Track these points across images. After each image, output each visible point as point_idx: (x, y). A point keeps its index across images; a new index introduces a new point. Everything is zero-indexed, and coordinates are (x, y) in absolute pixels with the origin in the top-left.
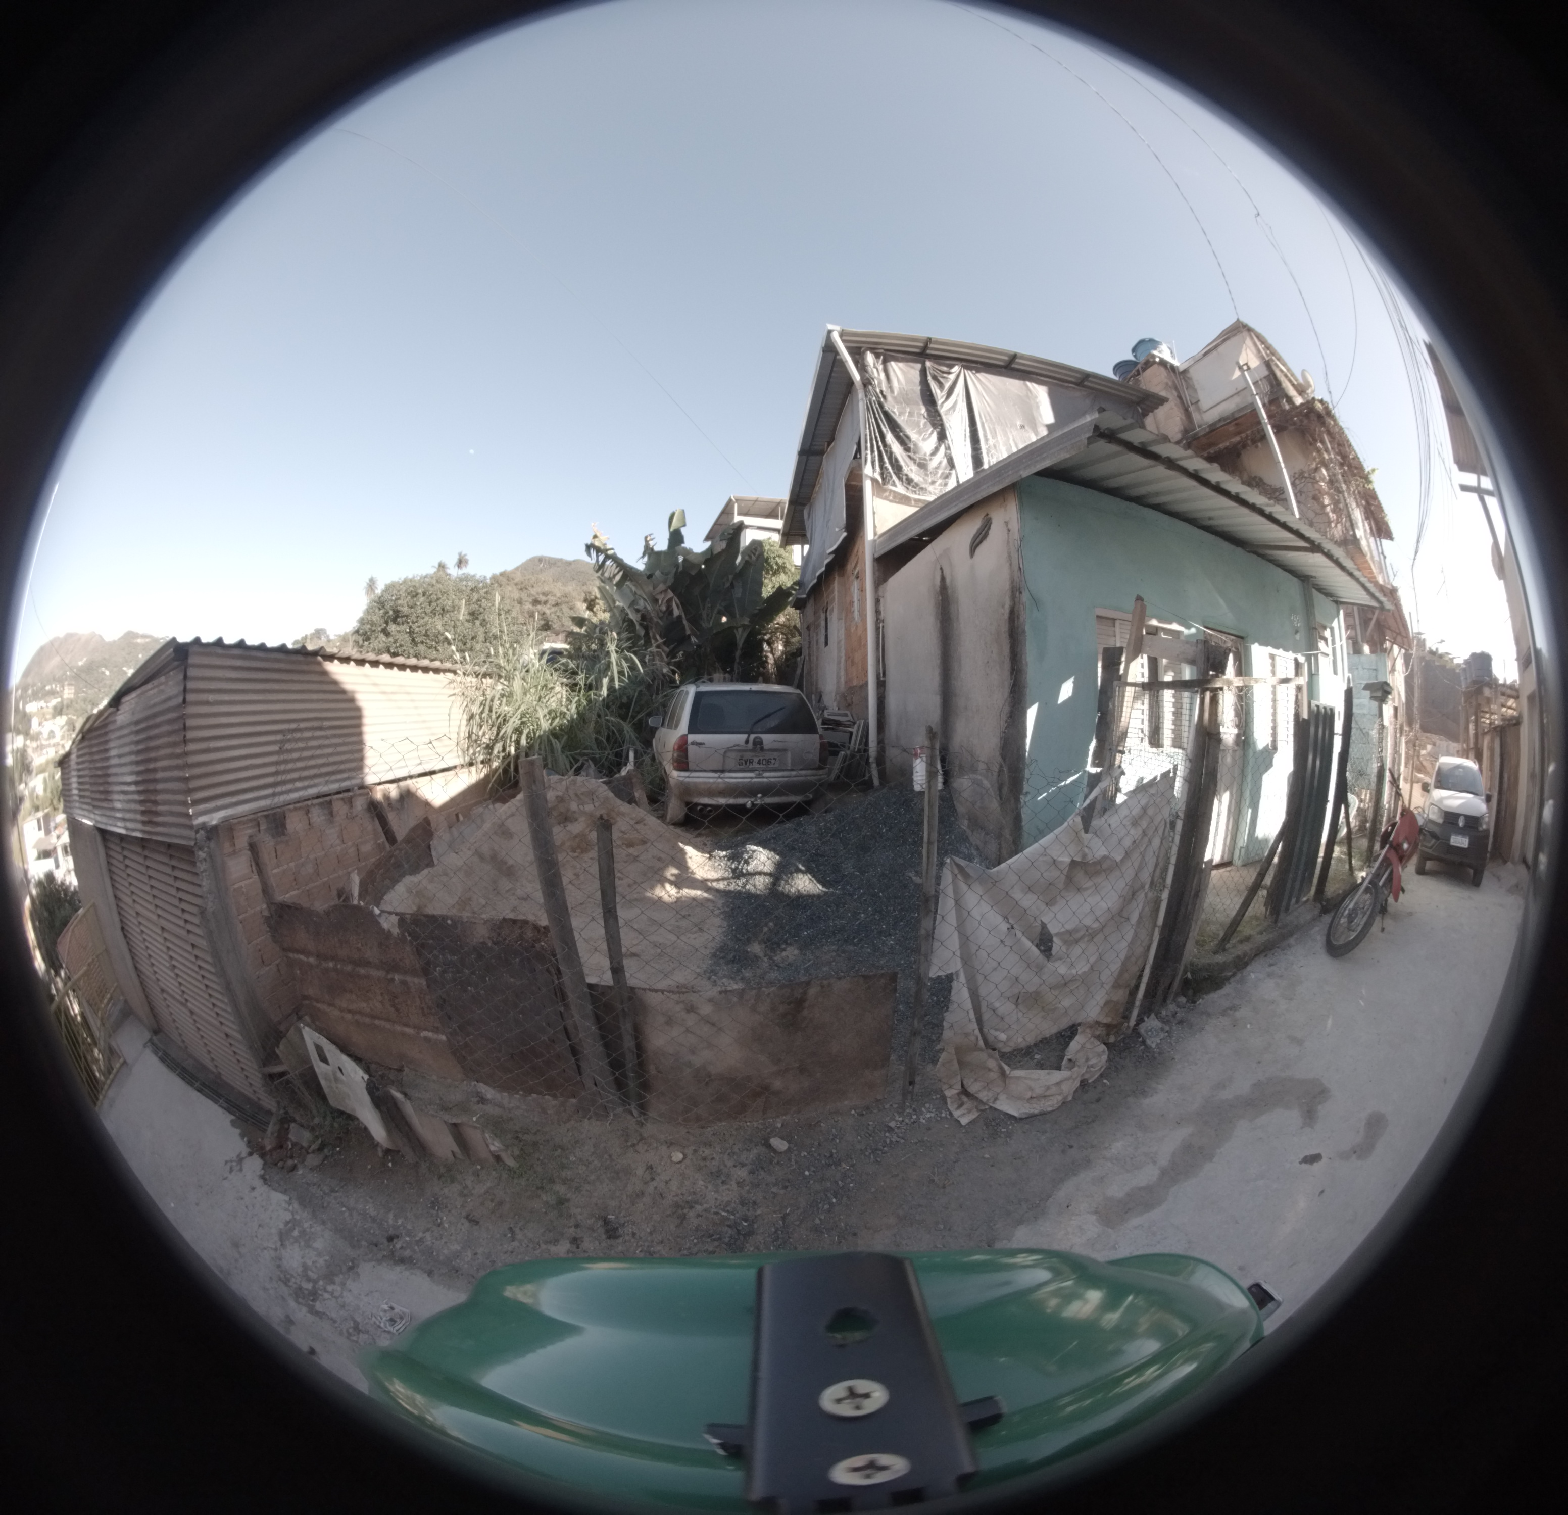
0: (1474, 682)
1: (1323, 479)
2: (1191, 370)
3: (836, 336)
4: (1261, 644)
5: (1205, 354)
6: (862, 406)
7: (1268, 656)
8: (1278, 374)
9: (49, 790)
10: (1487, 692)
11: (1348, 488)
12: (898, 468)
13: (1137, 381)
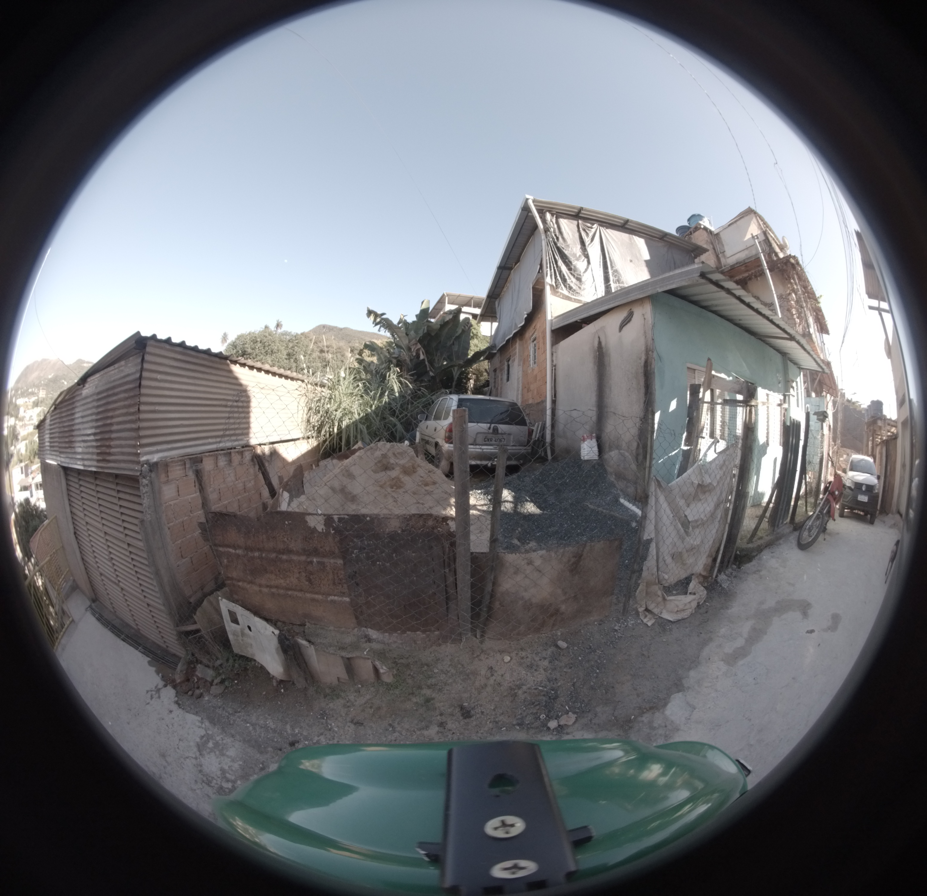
0: (872, 417)
1: (793, 300)
2: (721, 234)
3: (530, 202)
4: (762, 388)
5: (729, 225)
6: (544, 243)
7: (765, 395)
8: (770, 239)
9: (28, 451)
10: (880, 423)
11: (807, 305)
12: (564, 280)
13: (690, 238)
